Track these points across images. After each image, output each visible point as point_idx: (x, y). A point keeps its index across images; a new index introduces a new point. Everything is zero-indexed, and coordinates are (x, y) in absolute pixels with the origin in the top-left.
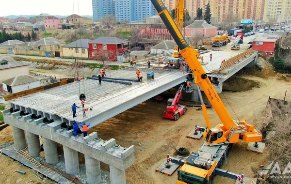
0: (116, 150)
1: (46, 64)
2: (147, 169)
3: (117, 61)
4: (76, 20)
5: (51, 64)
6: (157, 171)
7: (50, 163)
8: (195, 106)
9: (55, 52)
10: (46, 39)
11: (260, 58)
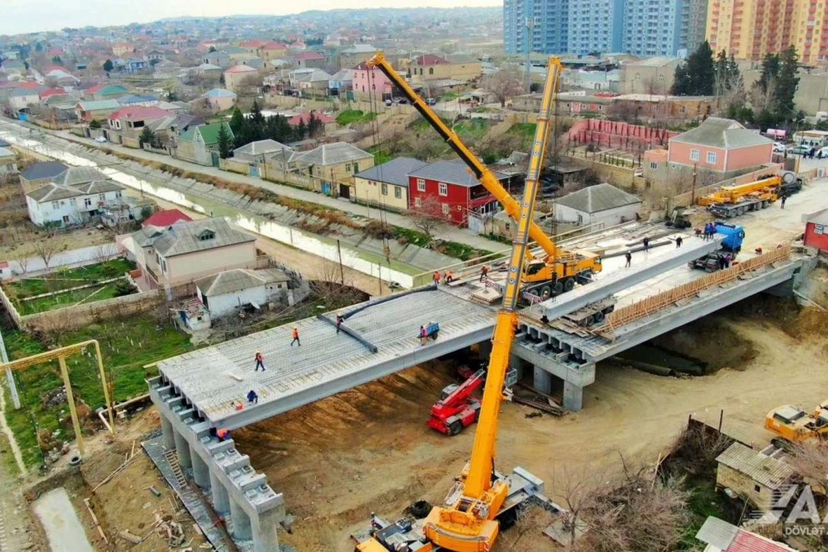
0: (260, 495)
1: (315, 218)
2: (340, 529)
3: (467, 227)
4: (431, 71)
5: (323, 220)
6: (352, 537)
7: (199, 484)
8: (529, 405)
9: (341, 185)
10: (327, 149)
11: (821, 270)
